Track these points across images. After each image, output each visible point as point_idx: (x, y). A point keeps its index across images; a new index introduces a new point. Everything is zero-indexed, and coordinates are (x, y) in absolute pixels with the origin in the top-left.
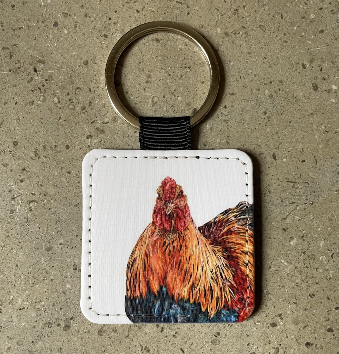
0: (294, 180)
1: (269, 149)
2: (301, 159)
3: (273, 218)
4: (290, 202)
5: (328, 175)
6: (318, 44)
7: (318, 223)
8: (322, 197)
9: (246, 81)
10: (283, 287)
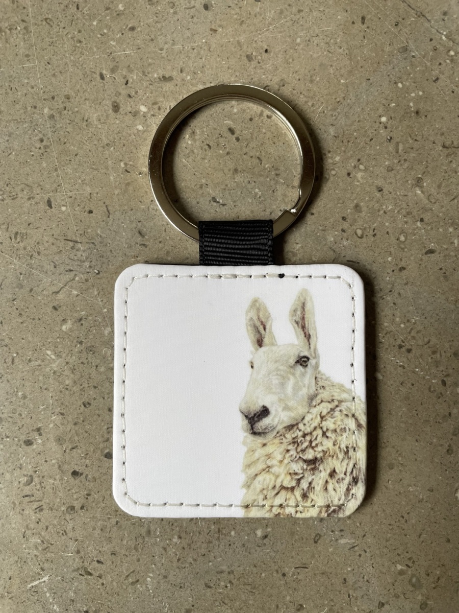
0: (74, 238)
1: (42, 191)
2: (87, 209)
3: (40, 290)
4: (66, 269)
5: (124, 234)
6: (125, 47)
7: (104, 301)
8: (113, 265)
9: (19, 94)
10: (46, 389)
